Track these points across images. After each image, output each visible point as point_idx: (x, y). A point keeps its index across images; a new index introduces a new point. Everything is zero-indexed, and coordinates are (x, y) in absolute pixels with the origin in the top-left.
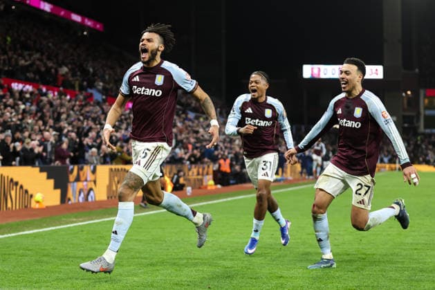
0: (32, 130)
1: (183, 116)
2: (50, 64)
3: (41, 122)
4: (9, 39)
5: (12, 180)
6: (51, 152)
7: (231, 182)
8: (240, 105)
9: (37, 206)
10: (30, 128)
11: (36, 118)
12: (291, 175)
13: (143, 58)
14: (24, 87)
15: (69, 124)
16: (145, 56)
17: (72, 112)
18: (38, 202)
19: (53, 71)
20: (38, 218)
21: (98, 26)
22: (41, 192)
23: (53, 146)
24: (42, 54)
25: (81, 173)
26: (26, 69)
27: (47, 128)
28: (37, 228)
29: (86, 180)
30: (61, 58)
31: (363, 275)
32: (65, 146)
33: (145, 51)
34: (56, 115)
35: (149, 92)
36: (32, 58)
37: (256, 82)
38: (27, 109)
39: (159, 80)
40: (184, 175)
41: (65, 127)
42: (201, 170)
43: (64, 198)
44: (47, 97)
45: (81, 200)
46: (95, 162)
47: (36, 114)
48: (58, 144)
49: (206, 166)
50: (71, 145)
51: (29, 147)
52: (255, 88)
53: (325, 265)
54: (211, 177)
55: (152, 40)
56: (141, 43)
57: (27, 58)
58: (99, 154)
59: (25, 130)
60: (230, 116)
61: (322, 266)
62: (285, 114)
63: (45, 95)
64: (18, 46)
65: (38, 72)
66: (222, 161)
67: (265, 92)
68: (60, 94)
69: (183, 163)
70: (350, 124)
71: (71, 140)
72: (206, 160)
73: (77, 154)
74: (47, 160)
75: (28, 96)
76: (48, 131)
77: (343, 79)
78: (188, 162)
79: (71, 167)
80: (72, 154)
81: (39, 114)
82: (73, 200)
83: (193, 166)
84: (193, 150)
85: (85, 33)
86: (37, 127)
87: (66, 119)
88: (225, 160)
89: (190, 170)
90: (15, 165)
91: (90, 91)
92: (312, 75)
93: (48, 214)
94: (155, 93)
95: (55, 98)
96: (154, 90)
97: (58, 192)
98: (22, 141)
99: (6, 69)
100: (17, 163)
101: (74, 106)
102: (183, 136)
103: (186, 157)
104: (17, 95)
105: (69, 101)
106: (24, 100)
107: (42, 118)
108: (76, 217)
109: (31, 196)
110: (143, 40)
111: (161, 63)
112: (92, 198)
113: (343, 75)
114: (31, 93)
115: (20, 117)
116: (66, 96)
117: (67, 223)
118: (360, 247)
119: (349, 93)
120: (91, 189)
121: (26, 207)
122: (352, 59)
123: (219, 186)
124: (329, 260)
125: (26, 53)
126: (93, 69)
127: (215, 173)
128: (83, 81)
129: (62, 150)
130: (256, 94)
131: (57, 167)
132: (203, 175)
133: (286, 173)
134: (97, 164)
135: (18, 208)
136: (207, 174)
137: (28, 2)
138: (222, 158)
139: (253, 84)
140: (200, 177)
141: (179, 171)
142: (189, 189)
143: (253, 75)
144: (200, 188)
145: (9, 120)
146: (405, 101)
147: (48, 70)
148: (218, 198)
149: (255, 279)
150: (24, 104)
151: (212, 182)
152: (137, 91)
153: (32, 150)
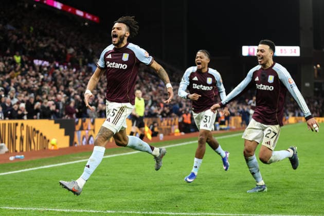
0: (49, 93)
1: (157, 83)
2: (61, 46)
3: (55, 88)
4: (32, 28)
5: (34, 129)
6: (62, 109)
7: (192, 130)
8: (189, 75)
9: (53, 148)
10: (47, 92)
11: (52, 85)
12: (234, 125)
13: (114, 41)
14: (43, 63)
15: (76, 89)
16: (115, 40)
17: (77, 81)
18: (53, 145)
19: (63, 51)
20: (53, 157)
21: (95, 19)
22: (56, 138)
23: (64, 105)
24: (56, 39)
25: (84, 124)
26: (44, 50)
27: (60, 92)
28: (53, 164)
29: (87, 129)
30: (69, 42)
31: (287, 197)
32: (72, 105)
33: (116, 36)
34: (66, 83)
35: (118, 66)
36: (48, 42)
37: (201, 58)
38: (45, 79)
39: (125, 57)
40: (158, 125)
41: (72, 92)
42: (170, 122)
43: (72, 142)
44: (59, 70)
45: (84, 143)
46: (94, 116)
47: (51, 82)
48: (68, 103)
49: (173, 119)
50: (77, 104)
51: (46, 106)
52: (200, 62)
53: (259, 190)
54: (177, 126)
55: (121, 29)
56: (113, 31)
57: (45, 42)
58: (96, 110)
59: (44, 93)
60: (181, 83)
61: (257, 190)
62: (221, 81)
63: (58, 68)
64: (38, 33)
65: (52, 52)
66: (185, 116)
67: (207, 65)
68: (69, 68)
69: (156, 117)
70: (265, 88)
71: (77, 101)
72: (173, 114)
73: (81, 110)
74: (60, 115)
75: (45, 69)
76: (60, 94)
77: (259, 55)
78: (160, 116)
79: (77, 120)
80: (77, 110)
81: (53, 83)
82: (78, 144)
83: (164, 119)
84: (164, 107)
85: (86, 24)
86: (52, 92)
87: (73, 86)
88: (187, 114)
89: (162, 121)
90: (36, 119)
91: (90, 65)
92: (249, 53)
93: (60, 154)
94: (122, 66)
95: (65, 70)
96: (121, 65)
97: (68, 138)
98: (41, 101)
99: (30, 49)
100: (38, 117)
101: (78, 76)
102: (157, 98)
103: (159, 112)
104: (38, 69)
105: (75, 73)
106: (43, 72)
107: (55, 85)
108: (80, 156)
109: (49, 141)
110: (114, 28)
111: (127, 45)
112: (92, 142)
113: (259, 53)
114: (48, 67)
115: (40, 84)
116: (73, 69)
117: (74, 160)
118: (285, 177)
119: (264, 65)
120: (91, 136)
121: (45, 148)
122: (265, 40)
123: (183, 133)
124: (262, 186)
125: (44, 38)
126: (92, 49)
127: (180, 124)
128: (85, 58)
129: (70, 108)
130: (200, 66)
131: (67, 120)
132: (171, 125)
133: (231, 123)
134: (95, 118)
135: (39, 149)
136: (174, 124)
137: (45, 2)
138: (185, 113)
139: (198, 59)
140: (169, 127)
141: (154, 122)
142: (161, 136)
143: (199, 53)
144: (169, 135)
145: (33, 86)
146: (316, 72)
147: (60, 50)
148: (183, 142)
149: (209, 200)
150: (43, 74)
151: (177, 131)
152: (110, 65)
153: (49, 108)
